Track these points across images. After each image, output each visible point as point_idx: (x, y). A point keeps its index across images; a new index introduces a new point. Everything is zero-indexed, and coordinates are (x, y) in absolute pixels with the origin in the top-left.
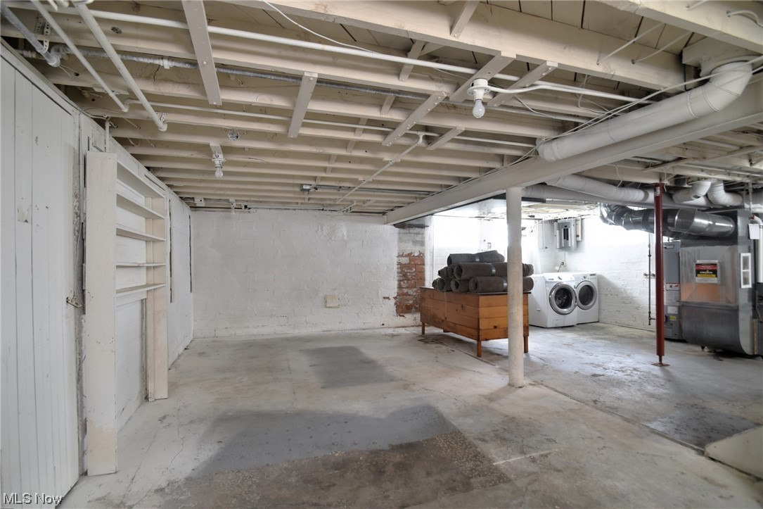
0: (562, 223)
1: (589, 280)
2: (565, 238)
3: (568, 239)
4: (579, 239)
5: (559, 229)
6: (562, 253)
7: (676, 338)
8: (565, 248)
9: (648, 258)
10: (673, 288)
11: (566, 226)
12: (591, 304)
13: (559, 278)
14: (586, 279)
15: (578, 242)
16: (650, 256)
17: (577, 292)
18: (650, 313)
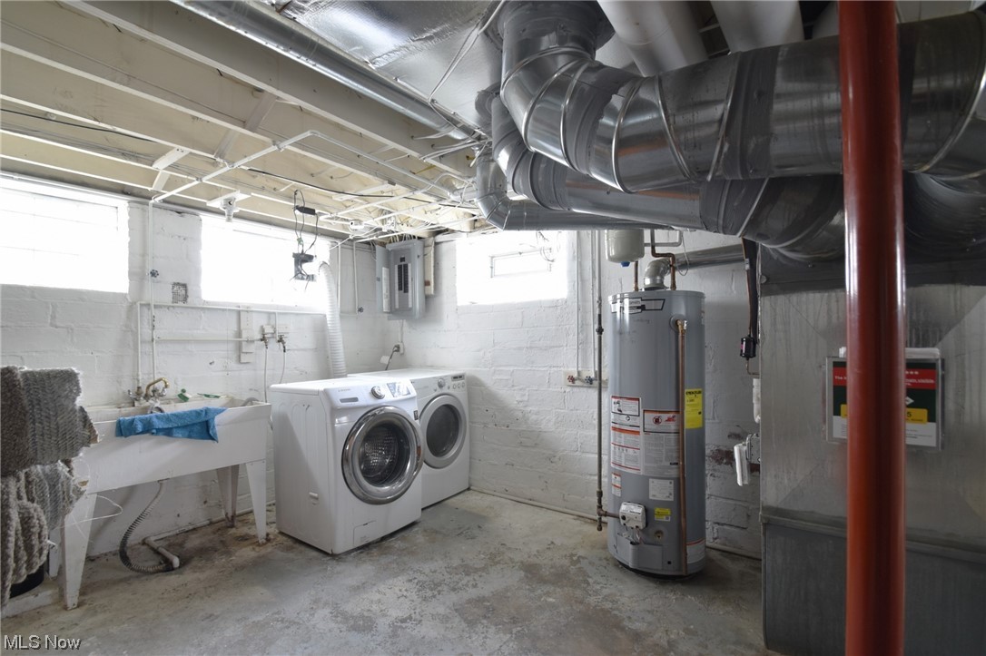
0: (395, 252)
1: (451, 391)
2: (400, 289)
3: (406, 291)
4: (431, 289)
5: (388, 265)
6: (395, 324)
7: (670, 571)
8: (399, 310)
9: (597, 335)
10: (664, 426)
11: (402, 259)
12: (452, 452)
13: (374, 394)
14: (445, 390)
15: (427, 298)
16: (600, 331)
17: (420, 427)
18: (600, 494)
